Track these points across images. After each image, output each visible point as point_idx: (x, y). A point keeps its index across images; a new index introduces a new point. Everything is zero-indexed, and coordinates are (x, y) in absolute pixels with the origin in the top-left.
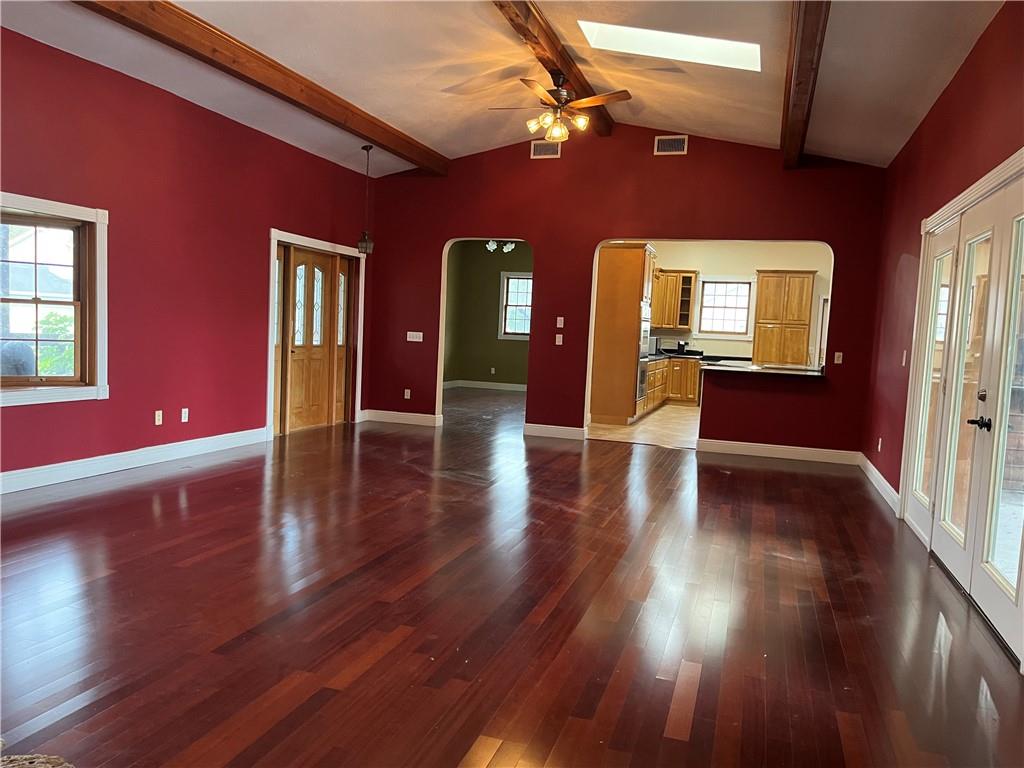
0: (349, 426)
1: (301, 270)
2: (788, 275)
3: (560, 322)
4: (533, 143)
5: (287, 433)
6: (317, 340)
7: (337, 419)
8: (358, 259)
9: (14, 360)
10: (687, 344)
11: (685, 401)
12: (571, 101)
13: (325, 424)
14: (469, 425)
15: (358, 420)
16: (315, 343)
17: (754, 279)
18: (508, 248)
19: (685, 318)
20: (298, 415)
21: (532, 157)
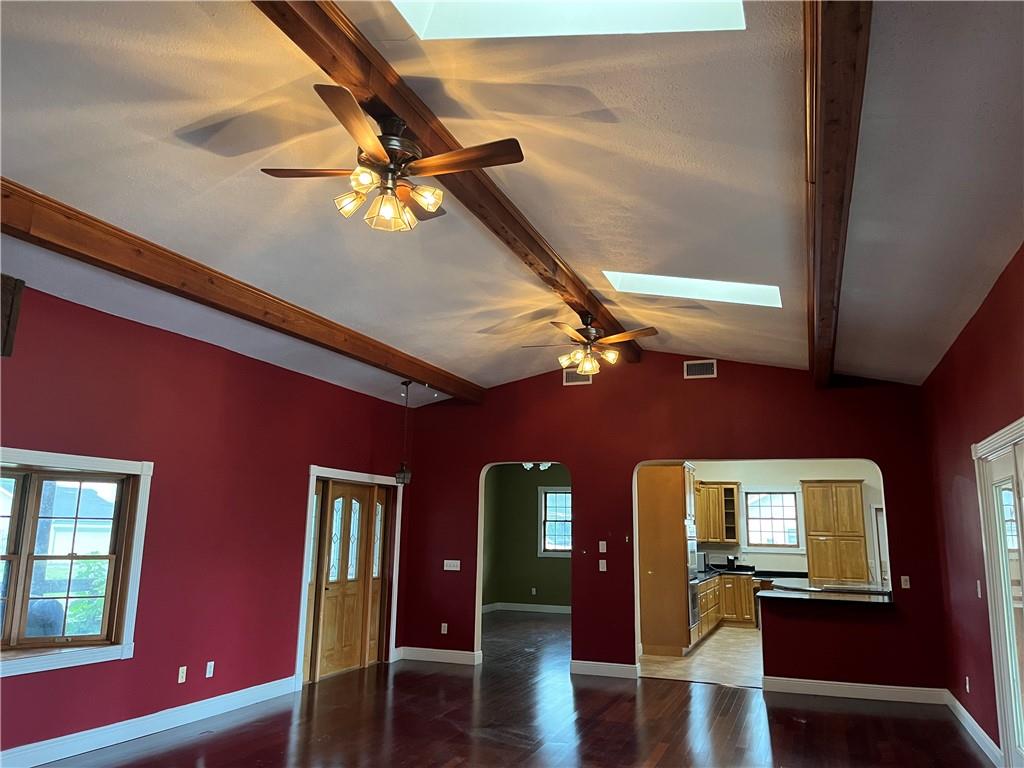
0: (382, 667)
1: (339, 503)
2: (834, 485)
3: (603, 547)
4: (564, 371)
5: (317, 680)
6: (352, 574)
7: (370, 660)
8: (395, 488)
9: (43, 620)
10: (736, 558)
11: (741, 623)
12: (600, 337)
13: (357, 666)
14: (511, 663)
15: (392, 659)
16: (349, 577)
17: (798, 489)
18: (544, 466)
19: (731, 532)
20: (329, 658)
21: (565, 384)
